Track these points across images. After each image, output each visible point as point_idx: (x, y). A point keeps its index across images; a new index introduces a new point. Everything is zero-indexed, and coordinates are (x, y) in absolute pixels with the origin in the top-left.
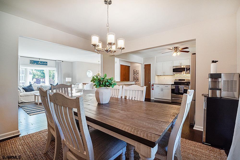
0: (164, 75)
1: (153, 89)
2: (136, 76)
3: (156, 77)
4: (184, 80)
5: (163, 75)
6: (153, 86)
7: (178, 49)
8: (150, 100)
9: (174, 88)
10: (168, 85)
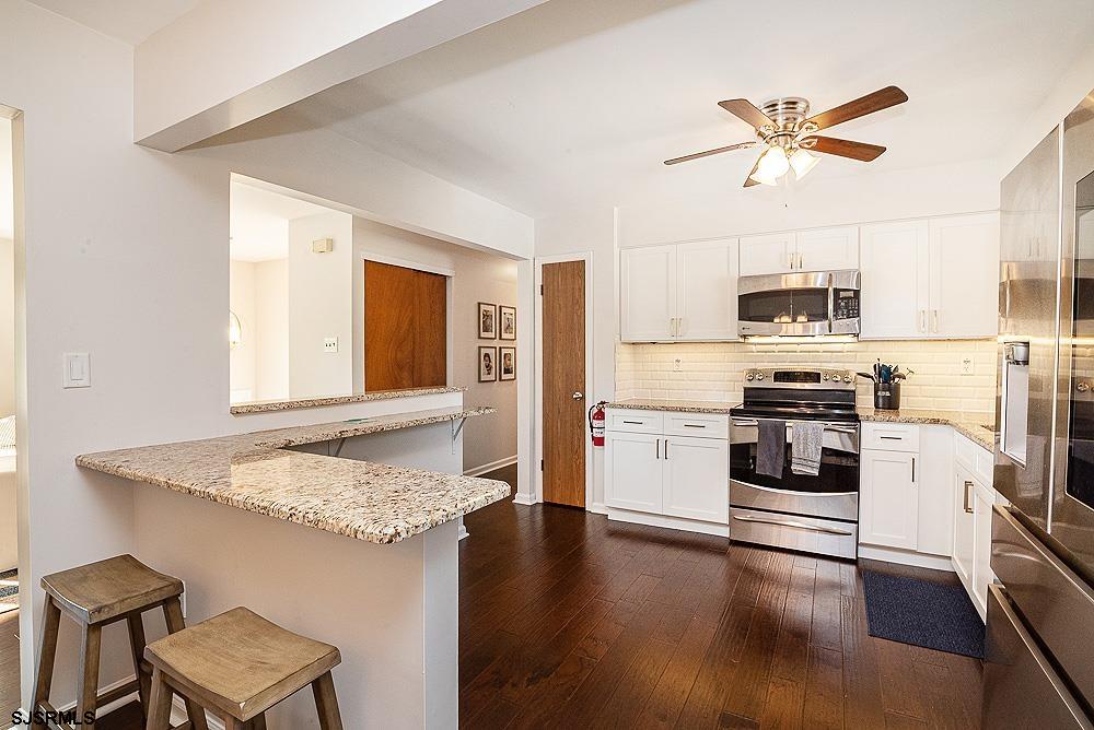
0: (679, 339)
1: (599, 442)
2: (497, 343)
3: (625, 354)
4: (815, 377)
5: (669, 339)
6: (600, 415)
7: (800, 120)
8: (584, 521)
9: (752, 436)
10: (708, 416)
